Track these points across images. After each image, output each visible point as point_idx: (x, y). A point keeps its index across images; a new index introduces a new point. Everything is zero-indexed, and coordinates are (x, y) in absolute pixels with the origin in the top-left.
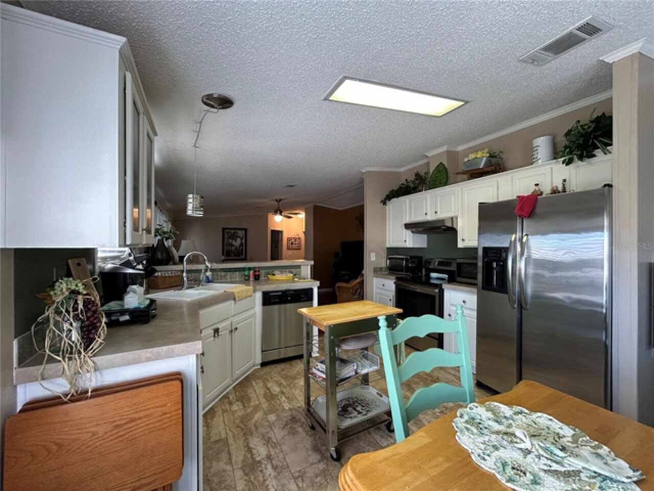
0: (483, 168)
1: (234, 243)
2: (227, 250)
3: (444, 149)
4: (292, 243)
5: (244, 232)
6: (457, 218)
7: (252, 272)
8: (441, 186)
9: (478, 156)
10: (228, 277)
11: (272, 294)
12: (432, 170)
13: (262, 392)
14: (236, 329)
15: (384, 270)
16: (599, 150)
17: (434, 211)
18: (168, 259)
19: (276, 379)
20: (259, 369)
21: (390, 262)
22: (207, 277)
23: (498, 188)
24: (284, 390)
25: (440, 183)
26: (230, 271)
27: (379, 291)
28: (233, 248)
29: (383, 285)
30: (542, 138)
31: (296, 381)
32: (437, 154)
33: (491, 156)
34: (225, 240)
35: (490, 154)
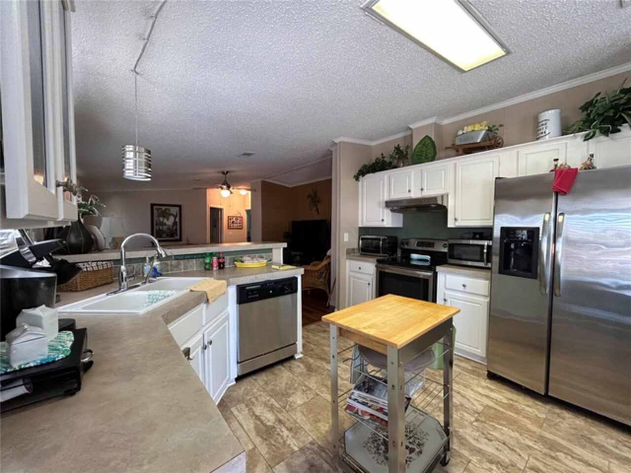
0: (480, 143)
1: (165, 221)
2: (157, 230)
3: (432, 121)
4: (233, 222)
5: (178, 209)
6: (447, 195)
7: (215, 259)
8: (428, 161)
9: (476, 129)
10: (182, 267)
11: (248, 288)
12: (415, 143)
13: (252, 426)
14: (211, 343)
15: (356, 251)
16: (627, 124)
17: (420, 188)
18: (90, 245)
19: (264, 400)
20: (234, 385)
21: (362, 242)
22: (155, 269)
23: (499, 164)
24: (280, 416)
25: (426, 158)
26: (184, 259)
27: (352, 274)
28: (165, 227)
29: (360, 268)
30: (550, 112)
31: (291, 399)
32: (422, 126)
33: (490, 130)
34: (155, 219)
35: (489, 127)
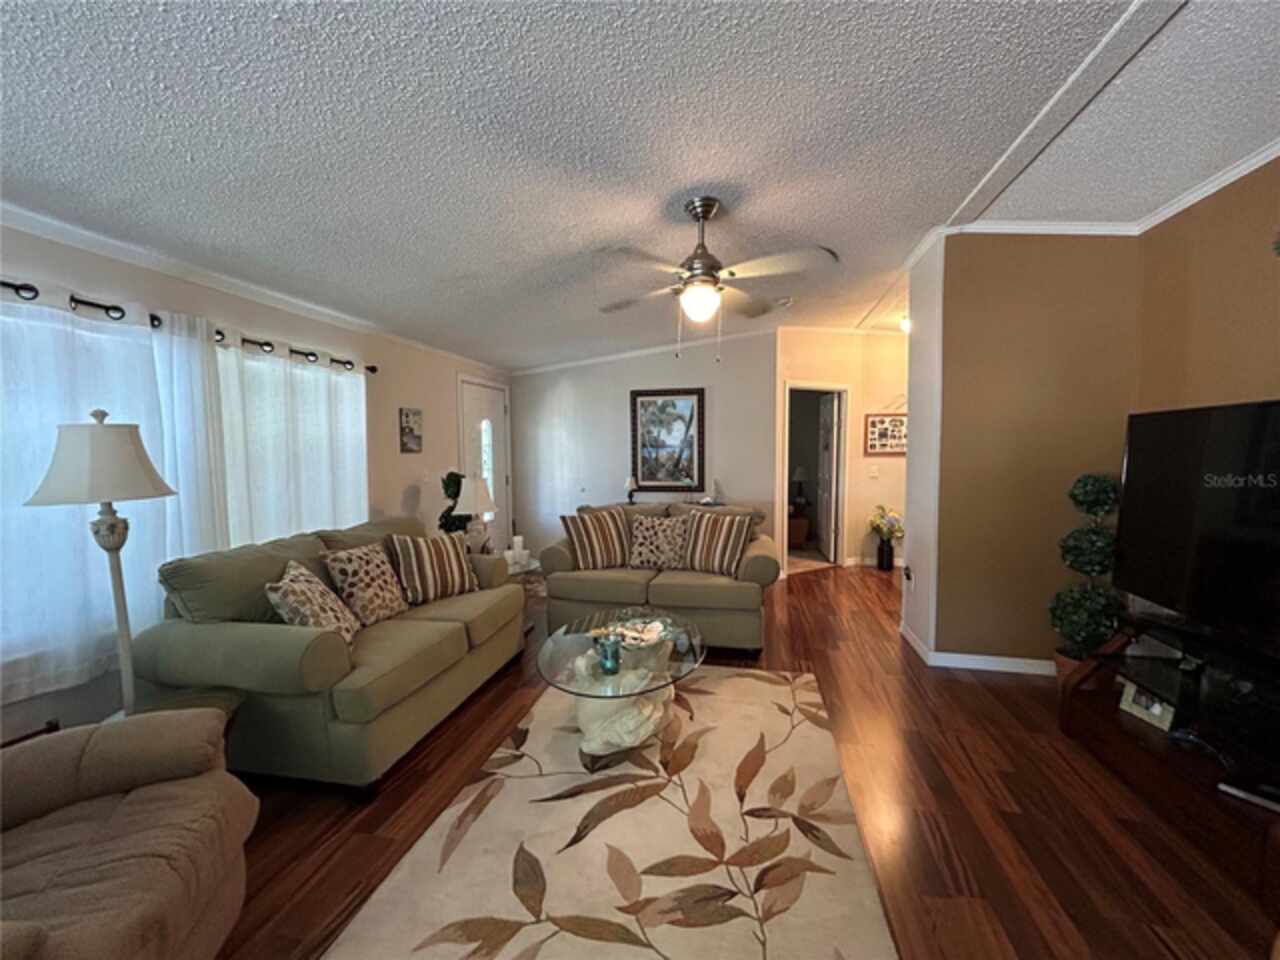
1: (664, 436)
2: (644, 460)
4: (883, 435)
28: (663, 453)
34: (640, 429)
